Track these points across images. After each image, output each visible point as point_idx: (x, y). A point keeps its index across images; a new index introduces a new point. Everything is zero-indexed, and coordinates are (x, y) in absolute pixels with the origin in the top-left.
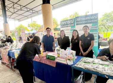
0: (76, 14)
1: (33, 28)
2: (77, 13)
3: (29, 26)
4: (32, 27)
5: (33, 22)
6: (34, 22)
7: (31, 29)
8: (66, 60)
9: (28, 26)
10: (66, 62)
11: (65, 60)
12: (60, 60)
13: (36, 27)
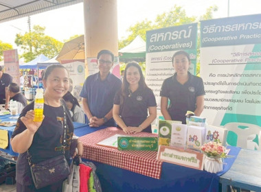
0: (178, 11)
1: (33, 48)
2: (181, 10)
3: (18, 42)
4: (28, 47)
5: (33, 30)
6: (36, 28)
7: (27, 51)
8: (200, 158)
9: (16, 42)
10: (201, 164)
11: (195, 156)
12: (177, 157)
13: (43, 47)
